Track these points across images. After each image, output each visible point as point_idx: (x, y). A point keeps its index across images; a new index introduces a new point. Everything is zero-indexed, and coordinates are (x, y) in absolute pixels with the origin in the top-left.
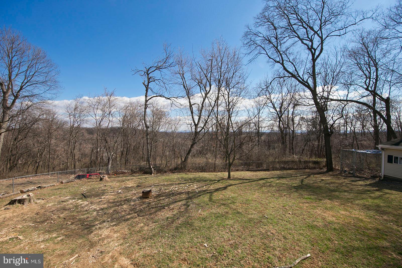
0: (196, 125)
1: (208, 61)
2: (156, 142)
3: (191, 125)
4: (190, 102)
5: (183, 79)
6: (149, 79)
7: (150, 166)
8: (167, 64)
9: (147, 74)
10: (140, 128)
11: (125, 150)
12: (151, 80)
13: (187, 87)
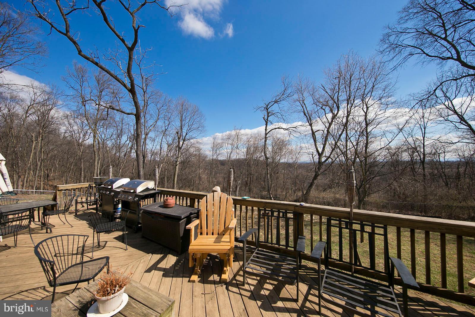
0: (320, 155)
1: (334, 80)
2: (277, 173)
3: (312, 155)
4: (312, 129)
5: (303, 107)
6: (268, 113)
7: (270, 196)
8: (285, 96)
9: (267, 109)
10: (262, 159)
11: (249, 179)
12: (269, 114)
13: (308, 113)
